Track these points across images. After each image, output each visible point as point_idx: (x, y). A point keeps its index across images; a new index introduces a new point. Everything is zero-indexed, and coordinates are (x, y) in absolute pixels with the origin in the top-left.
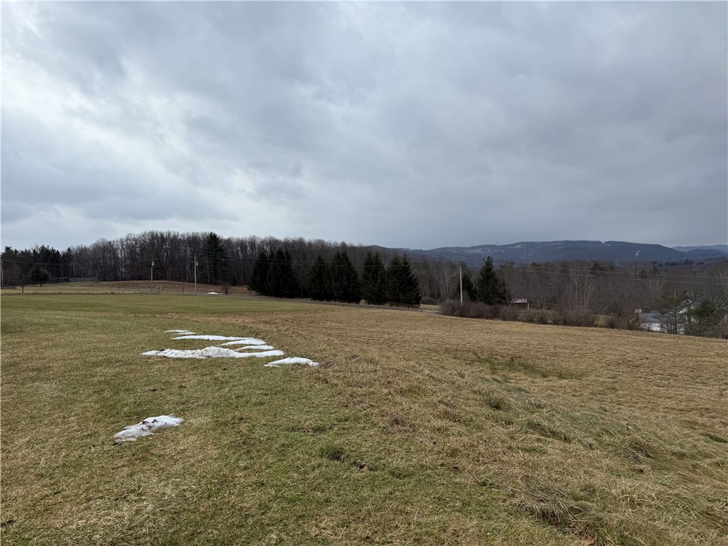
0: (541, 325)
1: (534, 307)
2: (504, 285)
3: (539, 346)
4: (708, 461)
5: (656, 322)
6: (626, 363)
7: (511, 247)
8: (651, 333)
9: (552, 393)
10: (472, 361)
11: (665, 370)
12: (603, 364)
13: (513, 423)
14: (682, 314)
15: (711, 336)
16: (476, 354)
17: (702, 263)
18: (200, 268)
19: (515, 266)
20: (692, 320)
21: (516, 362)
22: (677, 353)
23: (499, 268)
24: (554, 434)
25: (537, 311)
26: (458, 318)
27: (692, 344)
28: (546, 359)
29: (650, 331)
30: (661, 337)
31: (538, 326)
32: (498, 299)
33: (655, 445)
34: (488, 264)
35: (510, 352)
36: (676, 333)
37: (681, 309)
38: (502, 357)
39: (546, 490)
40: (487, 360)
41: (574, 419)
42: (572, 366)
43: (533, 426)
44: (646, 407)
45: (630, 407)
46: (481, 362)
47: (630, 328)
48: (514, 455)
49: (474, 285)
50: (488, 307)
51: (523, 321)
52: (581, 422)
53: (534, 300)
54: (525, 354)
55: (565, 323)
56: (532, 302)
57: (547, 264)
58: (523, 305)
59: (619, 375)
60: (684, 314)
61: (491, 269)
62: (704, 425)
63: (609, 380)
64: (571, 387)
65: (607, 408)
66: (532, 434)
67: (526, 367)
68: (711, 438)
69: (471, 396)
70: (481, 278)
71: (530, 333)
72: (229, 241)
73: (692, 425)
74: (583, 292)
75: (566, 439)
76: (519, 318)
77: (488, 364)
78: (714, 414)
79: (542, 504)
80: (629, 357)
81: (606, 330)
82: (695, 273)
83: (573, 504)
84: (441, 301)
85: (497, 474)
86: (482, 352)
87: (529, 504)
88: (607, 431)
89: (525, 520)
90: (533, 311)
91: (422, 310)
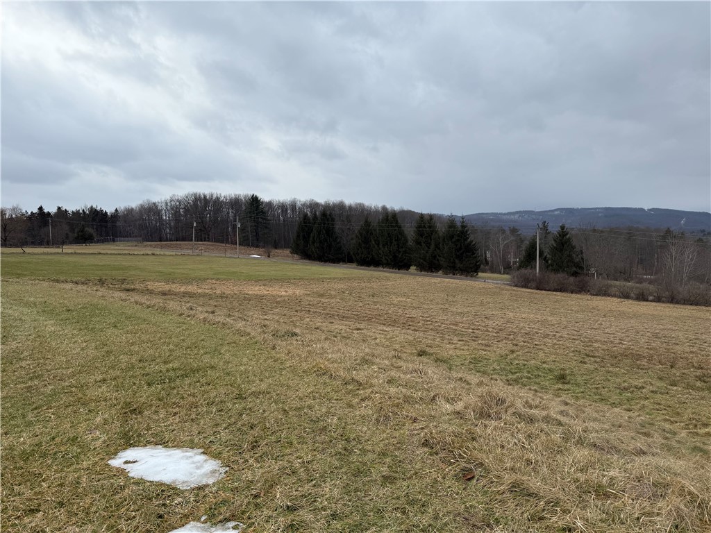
2: (581, 252)
7: (549, 213)
18: (242, 230)
32: (575, 268)
72: (270, 204)
91: (485, 279)
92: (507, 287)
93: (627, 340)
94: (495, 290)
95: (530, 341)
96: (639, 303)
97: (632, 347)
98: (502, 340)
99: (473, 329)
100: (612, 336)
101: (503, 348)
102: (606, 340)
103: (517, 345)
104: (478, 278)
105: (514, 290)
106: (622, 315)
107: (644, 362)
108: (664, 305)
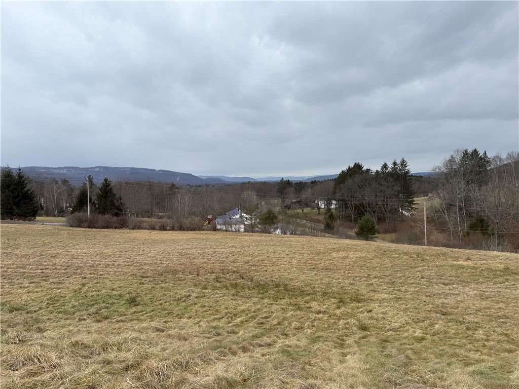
91: (43, 223)
92: (64, 228)
93: (165, 260)
94: (54, 231)
95: (95, 272)
96: (162, 232)
97: (170, 265)
98: (71, 275)
99: (41, 269)
100: (154, 258)
101: (74, 283)
102: (151, 262)
103: (85, 278)
104: (36, 221)
105: (70, 230)
106: (154, 242)
107: (180, 275)
108: (177, 232)
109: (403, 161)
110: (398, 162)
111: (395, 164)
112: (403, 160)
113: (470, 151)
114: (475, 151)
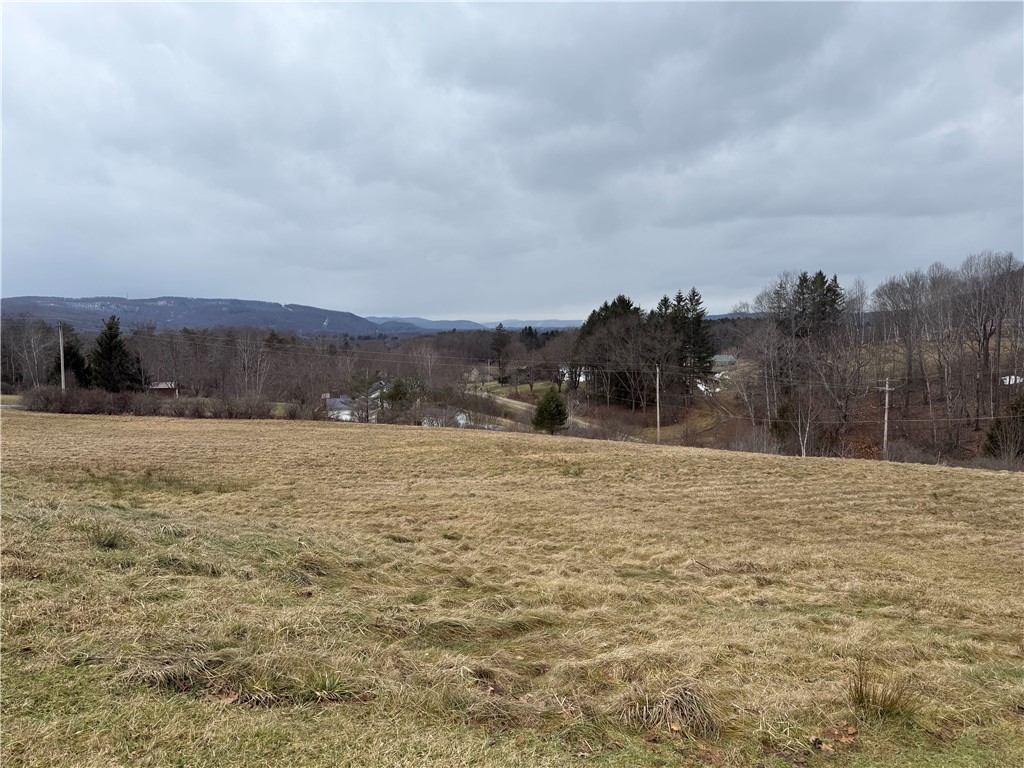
0: (196, 420)
1: (185, 394)
2: (138, 361)
3: (191, 451)
4: (386, 566)
5: (345, 409)
6: (308, 462)
7: (150, 304)
8: (339, 423)
9: (204, 514)
10: (81, 483)
11: (353, 467)
12: (280, 467)
13: (134, 565)
14: (374, 399)
15: (404, 423)
16: (88, 471)
17: (396, 338)
19: (156, 333)
20: (385, 405)
21: (155, 476)
22: (367, 445)
23: (131, 335)
24: (197, 569)
25: (190, 399)
26: (57, 415)
27: (383, 434)
28: (200, 468)
29: (339, 420)
30: (351, 427)
31: (190, 421)
32: (129, 383)
33: (329, 558)
34: (110, 328)
35: (146, 463)
36: (368, 421)
37: (373, 392)
38: (133, 470)
39: (176, 647)
40: (106, 479)
41: (230, 545)
42: (236, 473)
43: (165, 563)
44: (328, 515)
45: (309, 517)
46: (97, 483)
47: (315, 418)
48: (132, 609)
49: (87, 361)
50: (110, 396)
51: (168, 415)
52: (239, 546)
53: (186, 385)
54: (170, 464)
55: (231, 416)
56: (183, 387)
57: (205, 331)
58: (169, 392)
59: (299, 479)
60: (377, 398)
61: (116, 336)
62: (389, 526)
63: (286, 487)
64: (233, 503)
65: (279, 523)
66: (165, 573)
67: (169, 482)
68: (395, 539)
69: (66, 536)
70: (99, 350)
71: (178, 433)
73: (376, 528)
74: (256, 372)
75: (214, 572)
76: (162, 411)
77: (108, 485)
78: (400, 512)
79: (168, 667)
80: (312, 455)
81: (285, 421)
82: (389, 349)
83: (212, 655)
84: (24, 388)
85: (100, 643)
86: (98, 468)
87: (148, 673)
88: (273, 553)
89: (140, 697)
90: (184, 399)
109: (694, 294)
110: (686, 294)
111: (679, 298)
112: (694, 292)
113: (811, 275)
114: (820, 276)
